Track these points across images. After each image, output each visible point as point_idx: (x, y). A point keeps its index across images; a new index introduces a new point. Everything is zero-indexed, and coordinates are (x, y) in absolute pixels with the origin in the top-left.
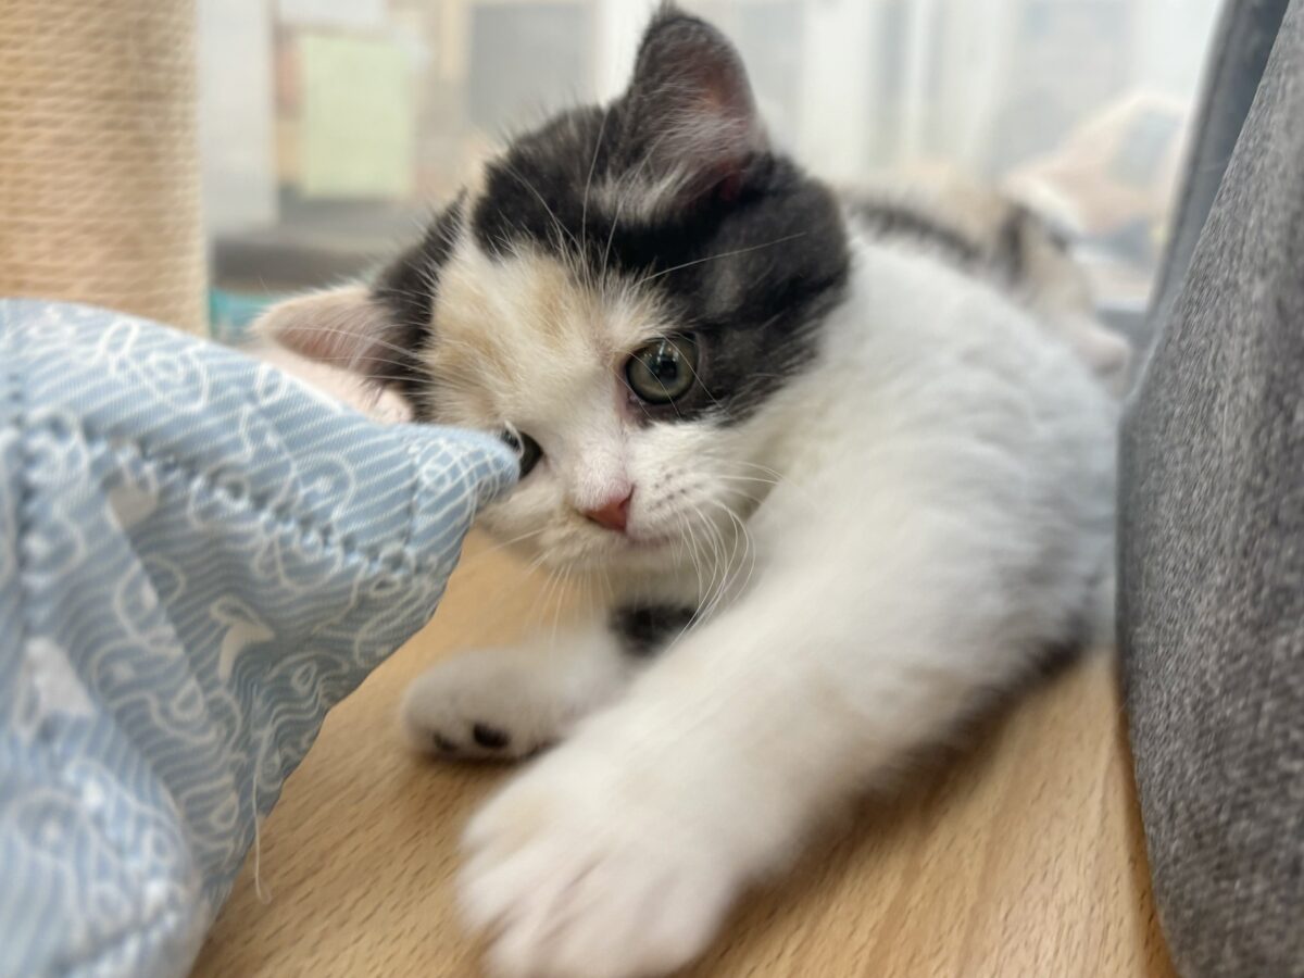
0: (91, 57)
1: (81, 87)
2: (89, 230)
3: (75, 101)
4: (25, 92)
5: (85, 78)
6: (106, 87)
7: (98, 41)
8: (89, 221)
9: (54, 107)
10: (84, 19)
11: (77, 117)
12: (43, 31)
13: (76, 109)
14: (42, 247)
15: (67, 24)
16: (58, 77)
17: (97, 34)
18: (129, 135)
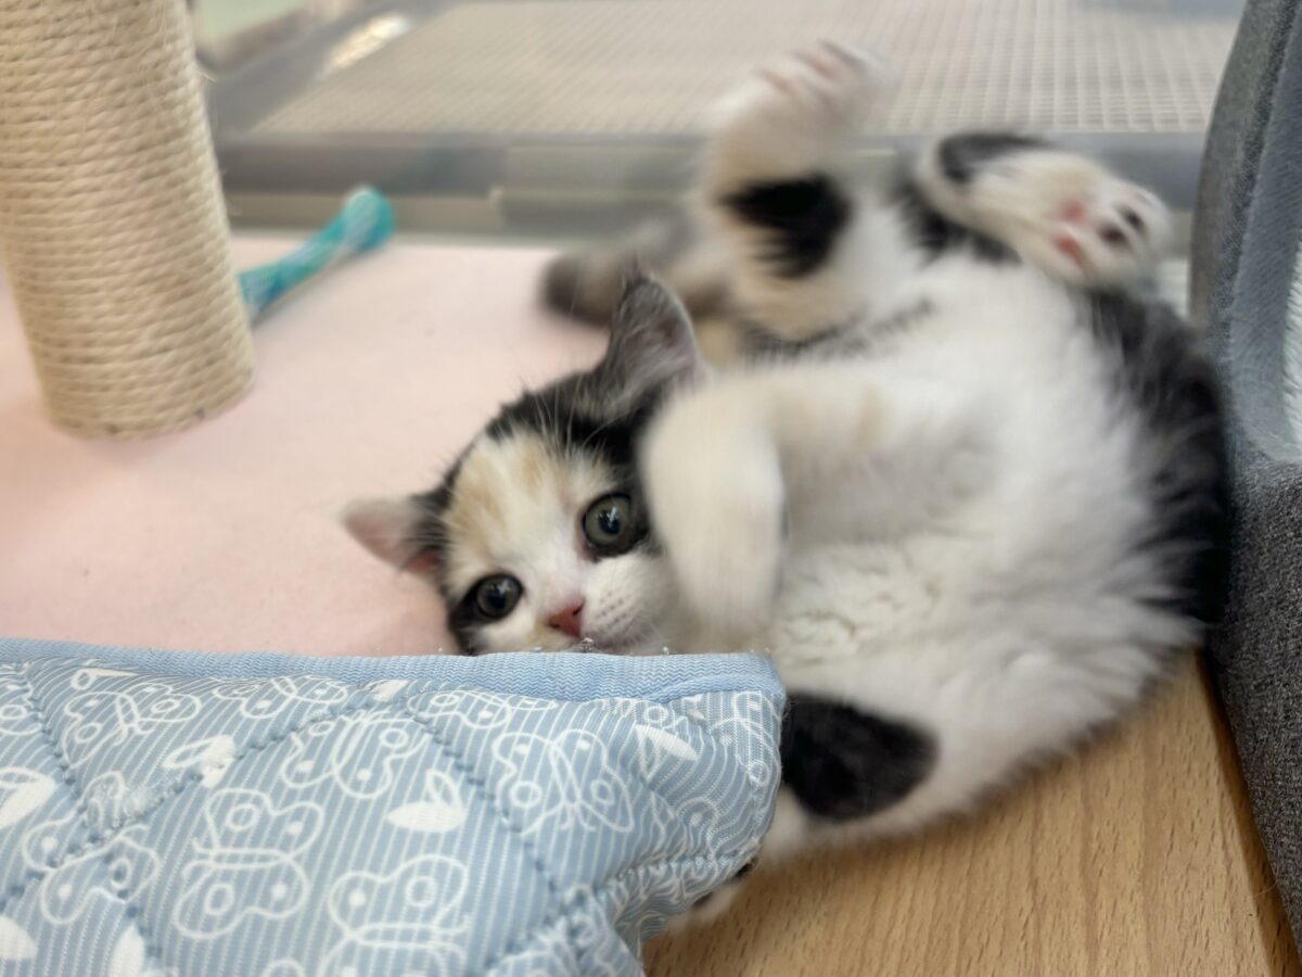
0: (118, 114)
1: (113, 147)
2: (144, 282)
3: (110, 163)
4: (62, 164)
5: (115, 138)
6: (135, 141)
7: (120, 97)
8: (145, 273)
9: (92, 174)
10: (105, 77)
11: (116, 177)
12: (69, 99)
13: (112, 171)
14: (105, 307)
15: (89, 88)
16: (91, 143)
17: (119, 89)
18: (163, 180)
